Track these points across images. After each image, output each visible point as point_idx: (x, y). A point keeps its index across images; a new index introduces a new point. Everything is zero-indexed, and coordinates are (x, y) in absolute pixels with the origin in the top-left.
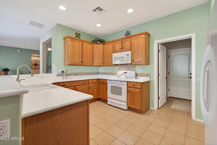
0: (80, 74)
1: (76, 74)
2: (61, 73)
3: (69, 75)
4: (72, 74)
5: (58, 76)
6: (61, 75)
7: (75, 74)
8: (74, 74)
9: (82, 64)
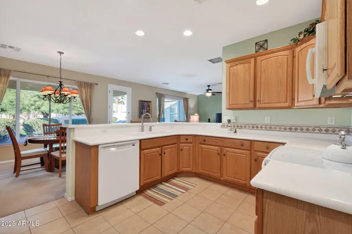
0: (266, 128)
1: (255, 126)
2: (227, 123)
3: (241, 126)
4: (247, 126)
5: (223, 127)
6: (227, 126)
7: (253, 127)
8: (251, 126)
9: (254, 105)
